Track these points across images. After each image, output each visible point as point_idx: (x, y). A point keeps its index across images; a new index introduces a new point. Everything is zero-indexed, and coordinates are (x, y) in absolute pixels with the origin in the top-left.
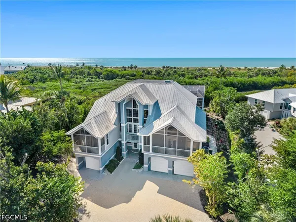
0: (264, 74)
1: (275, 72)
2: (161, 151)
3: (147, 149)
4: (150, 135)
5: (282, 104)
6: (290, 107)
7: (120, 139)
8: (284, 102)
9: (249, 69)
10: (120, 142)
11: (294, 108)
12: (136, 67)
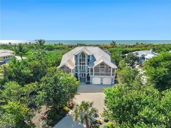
0: (129, 47)
1: (134, 46)
2: (98, 75)
3: (92, 74)
4: (93, 67)
5: (141, 57)
6: (145, 58)
7: (76, 73)
8: (142, 56)
9: (122, 45)
10: (77, 74)
11: (147, 59)
12: (62, 44)
